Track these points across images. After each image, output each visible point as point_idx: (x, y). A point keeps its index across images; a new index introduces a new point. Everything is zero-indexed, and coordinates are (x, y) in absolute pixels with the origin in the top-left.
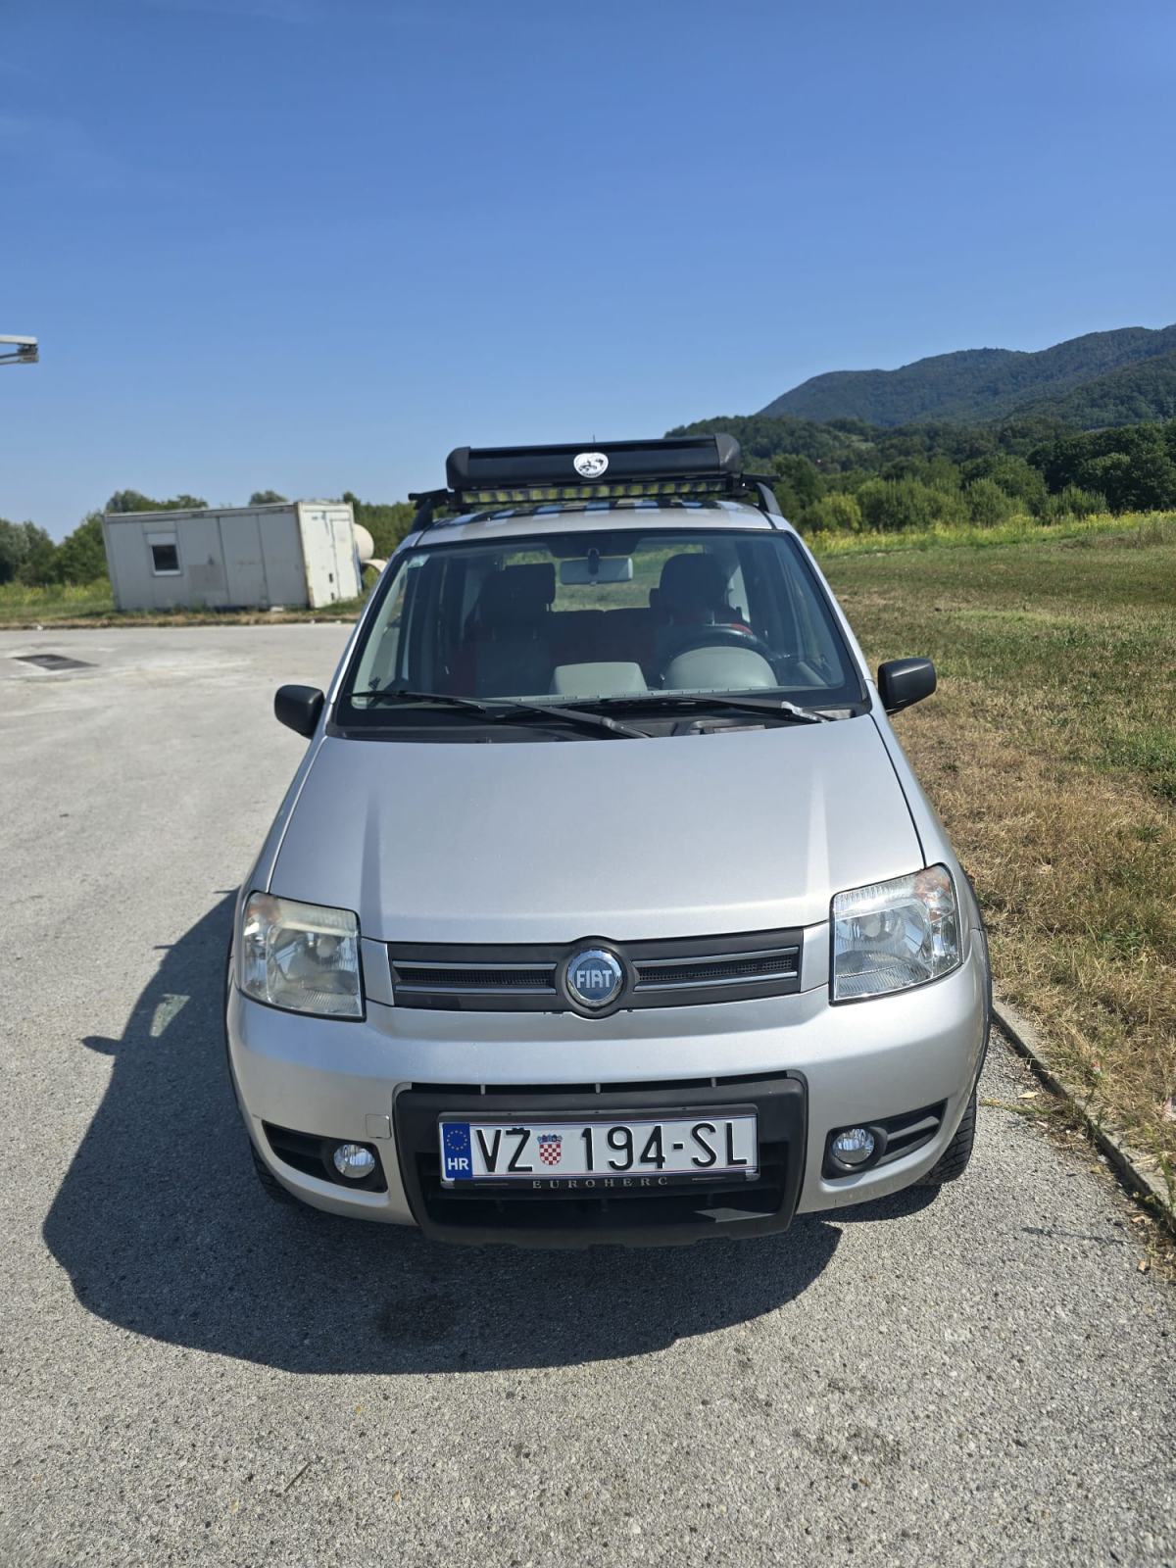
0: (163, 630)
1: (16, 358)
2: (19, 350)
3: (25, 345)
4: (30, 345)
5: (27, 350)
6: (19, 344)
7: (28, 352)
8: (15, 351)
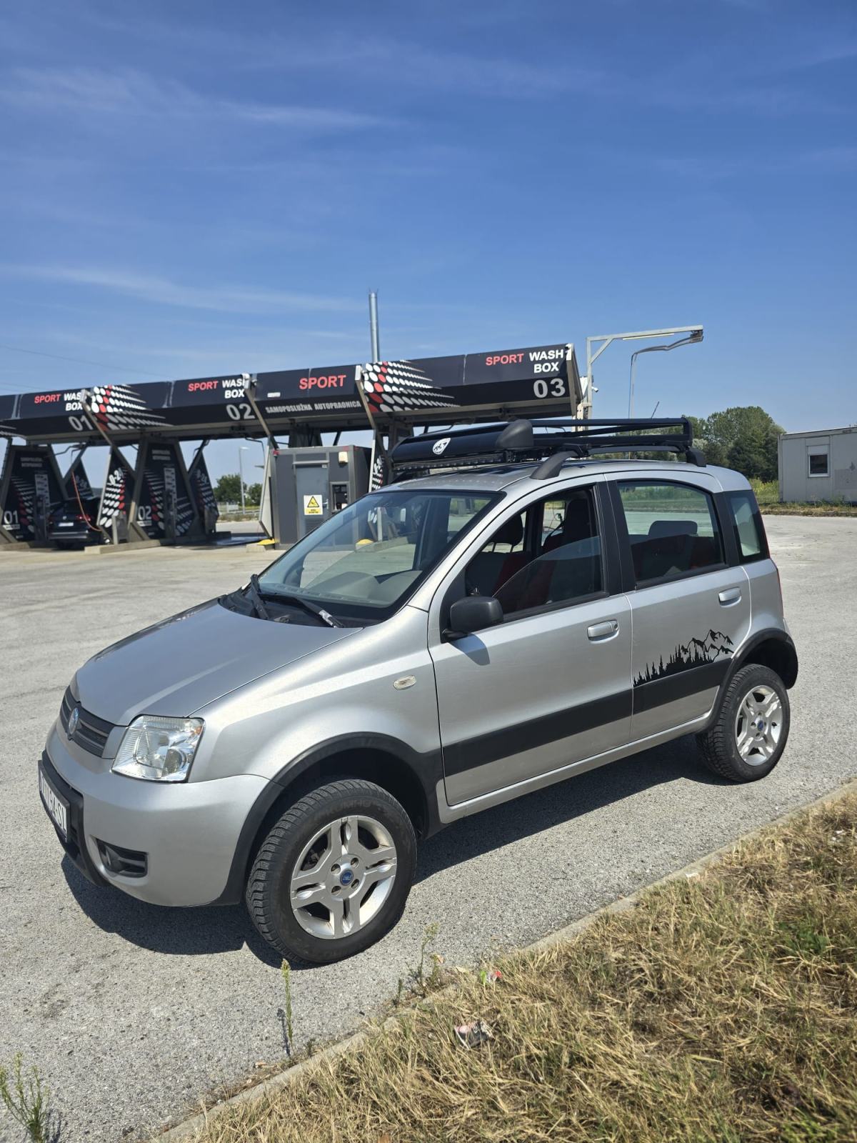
0: (805, 518)
1: (688, 341)
2: (691, 335)
3: (695, 331)
4: (698, 331)
5: (697, 334)
6: (692, 331)
7: (697, 335)
8: (689, 336)
